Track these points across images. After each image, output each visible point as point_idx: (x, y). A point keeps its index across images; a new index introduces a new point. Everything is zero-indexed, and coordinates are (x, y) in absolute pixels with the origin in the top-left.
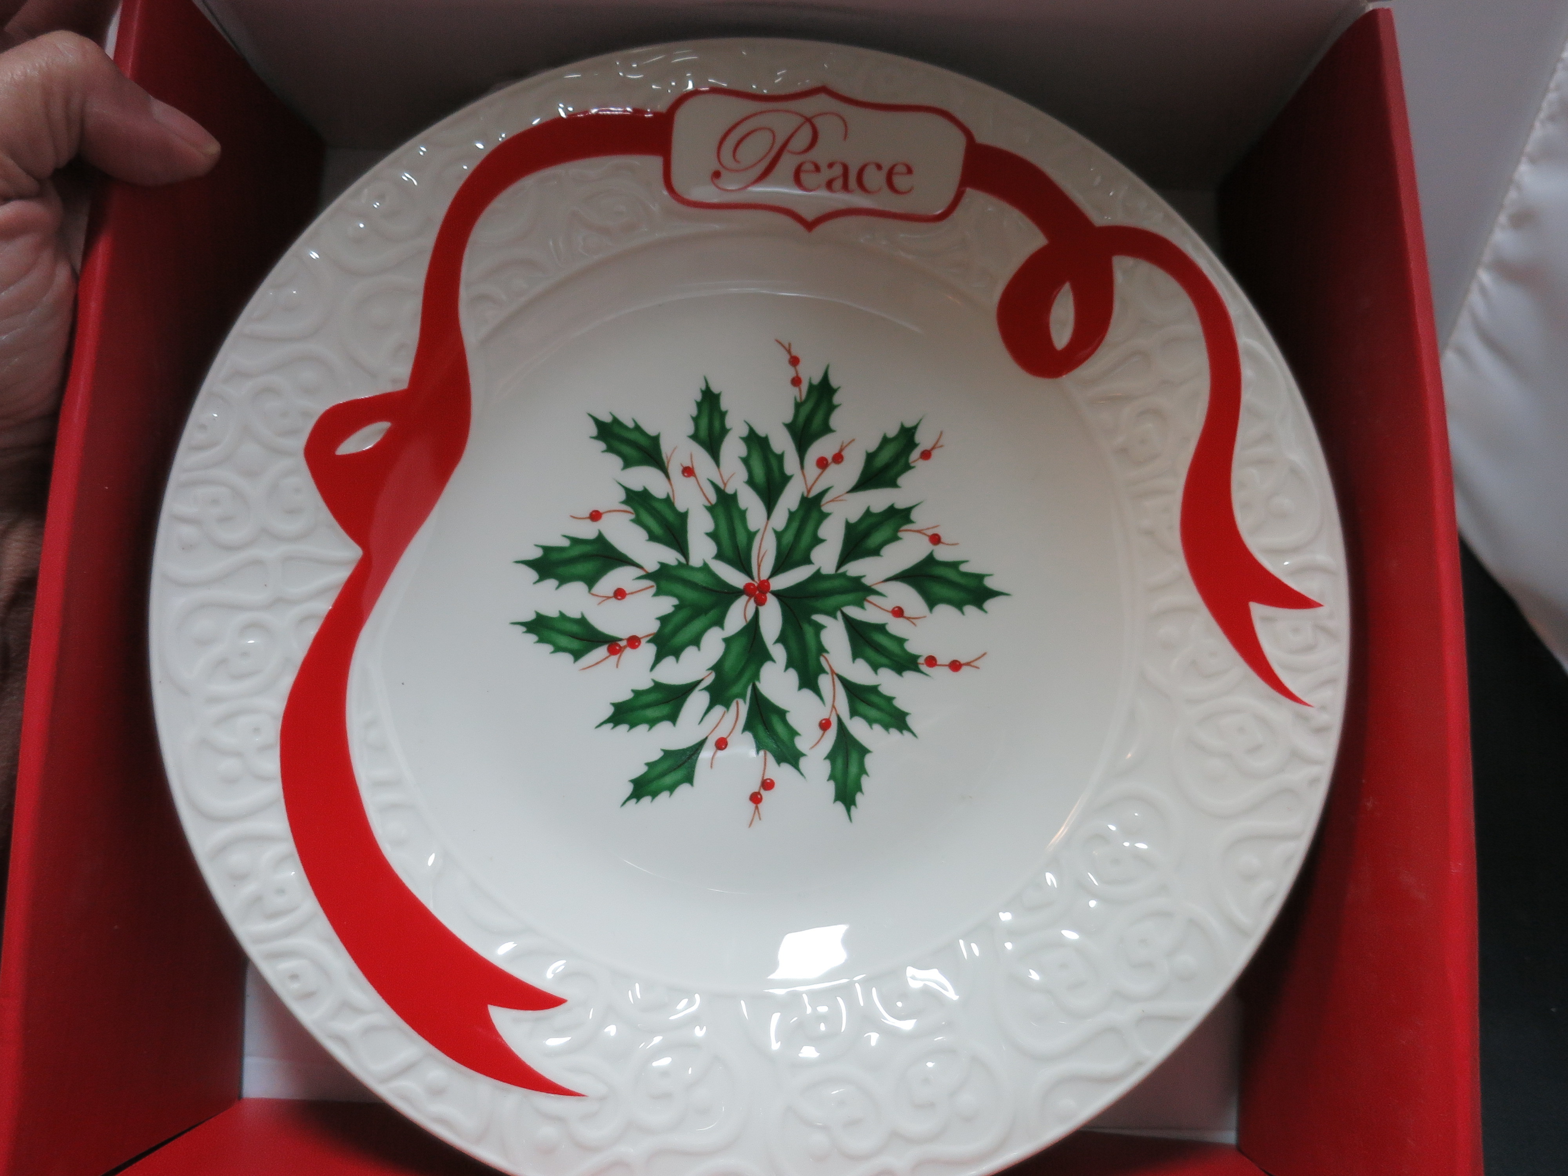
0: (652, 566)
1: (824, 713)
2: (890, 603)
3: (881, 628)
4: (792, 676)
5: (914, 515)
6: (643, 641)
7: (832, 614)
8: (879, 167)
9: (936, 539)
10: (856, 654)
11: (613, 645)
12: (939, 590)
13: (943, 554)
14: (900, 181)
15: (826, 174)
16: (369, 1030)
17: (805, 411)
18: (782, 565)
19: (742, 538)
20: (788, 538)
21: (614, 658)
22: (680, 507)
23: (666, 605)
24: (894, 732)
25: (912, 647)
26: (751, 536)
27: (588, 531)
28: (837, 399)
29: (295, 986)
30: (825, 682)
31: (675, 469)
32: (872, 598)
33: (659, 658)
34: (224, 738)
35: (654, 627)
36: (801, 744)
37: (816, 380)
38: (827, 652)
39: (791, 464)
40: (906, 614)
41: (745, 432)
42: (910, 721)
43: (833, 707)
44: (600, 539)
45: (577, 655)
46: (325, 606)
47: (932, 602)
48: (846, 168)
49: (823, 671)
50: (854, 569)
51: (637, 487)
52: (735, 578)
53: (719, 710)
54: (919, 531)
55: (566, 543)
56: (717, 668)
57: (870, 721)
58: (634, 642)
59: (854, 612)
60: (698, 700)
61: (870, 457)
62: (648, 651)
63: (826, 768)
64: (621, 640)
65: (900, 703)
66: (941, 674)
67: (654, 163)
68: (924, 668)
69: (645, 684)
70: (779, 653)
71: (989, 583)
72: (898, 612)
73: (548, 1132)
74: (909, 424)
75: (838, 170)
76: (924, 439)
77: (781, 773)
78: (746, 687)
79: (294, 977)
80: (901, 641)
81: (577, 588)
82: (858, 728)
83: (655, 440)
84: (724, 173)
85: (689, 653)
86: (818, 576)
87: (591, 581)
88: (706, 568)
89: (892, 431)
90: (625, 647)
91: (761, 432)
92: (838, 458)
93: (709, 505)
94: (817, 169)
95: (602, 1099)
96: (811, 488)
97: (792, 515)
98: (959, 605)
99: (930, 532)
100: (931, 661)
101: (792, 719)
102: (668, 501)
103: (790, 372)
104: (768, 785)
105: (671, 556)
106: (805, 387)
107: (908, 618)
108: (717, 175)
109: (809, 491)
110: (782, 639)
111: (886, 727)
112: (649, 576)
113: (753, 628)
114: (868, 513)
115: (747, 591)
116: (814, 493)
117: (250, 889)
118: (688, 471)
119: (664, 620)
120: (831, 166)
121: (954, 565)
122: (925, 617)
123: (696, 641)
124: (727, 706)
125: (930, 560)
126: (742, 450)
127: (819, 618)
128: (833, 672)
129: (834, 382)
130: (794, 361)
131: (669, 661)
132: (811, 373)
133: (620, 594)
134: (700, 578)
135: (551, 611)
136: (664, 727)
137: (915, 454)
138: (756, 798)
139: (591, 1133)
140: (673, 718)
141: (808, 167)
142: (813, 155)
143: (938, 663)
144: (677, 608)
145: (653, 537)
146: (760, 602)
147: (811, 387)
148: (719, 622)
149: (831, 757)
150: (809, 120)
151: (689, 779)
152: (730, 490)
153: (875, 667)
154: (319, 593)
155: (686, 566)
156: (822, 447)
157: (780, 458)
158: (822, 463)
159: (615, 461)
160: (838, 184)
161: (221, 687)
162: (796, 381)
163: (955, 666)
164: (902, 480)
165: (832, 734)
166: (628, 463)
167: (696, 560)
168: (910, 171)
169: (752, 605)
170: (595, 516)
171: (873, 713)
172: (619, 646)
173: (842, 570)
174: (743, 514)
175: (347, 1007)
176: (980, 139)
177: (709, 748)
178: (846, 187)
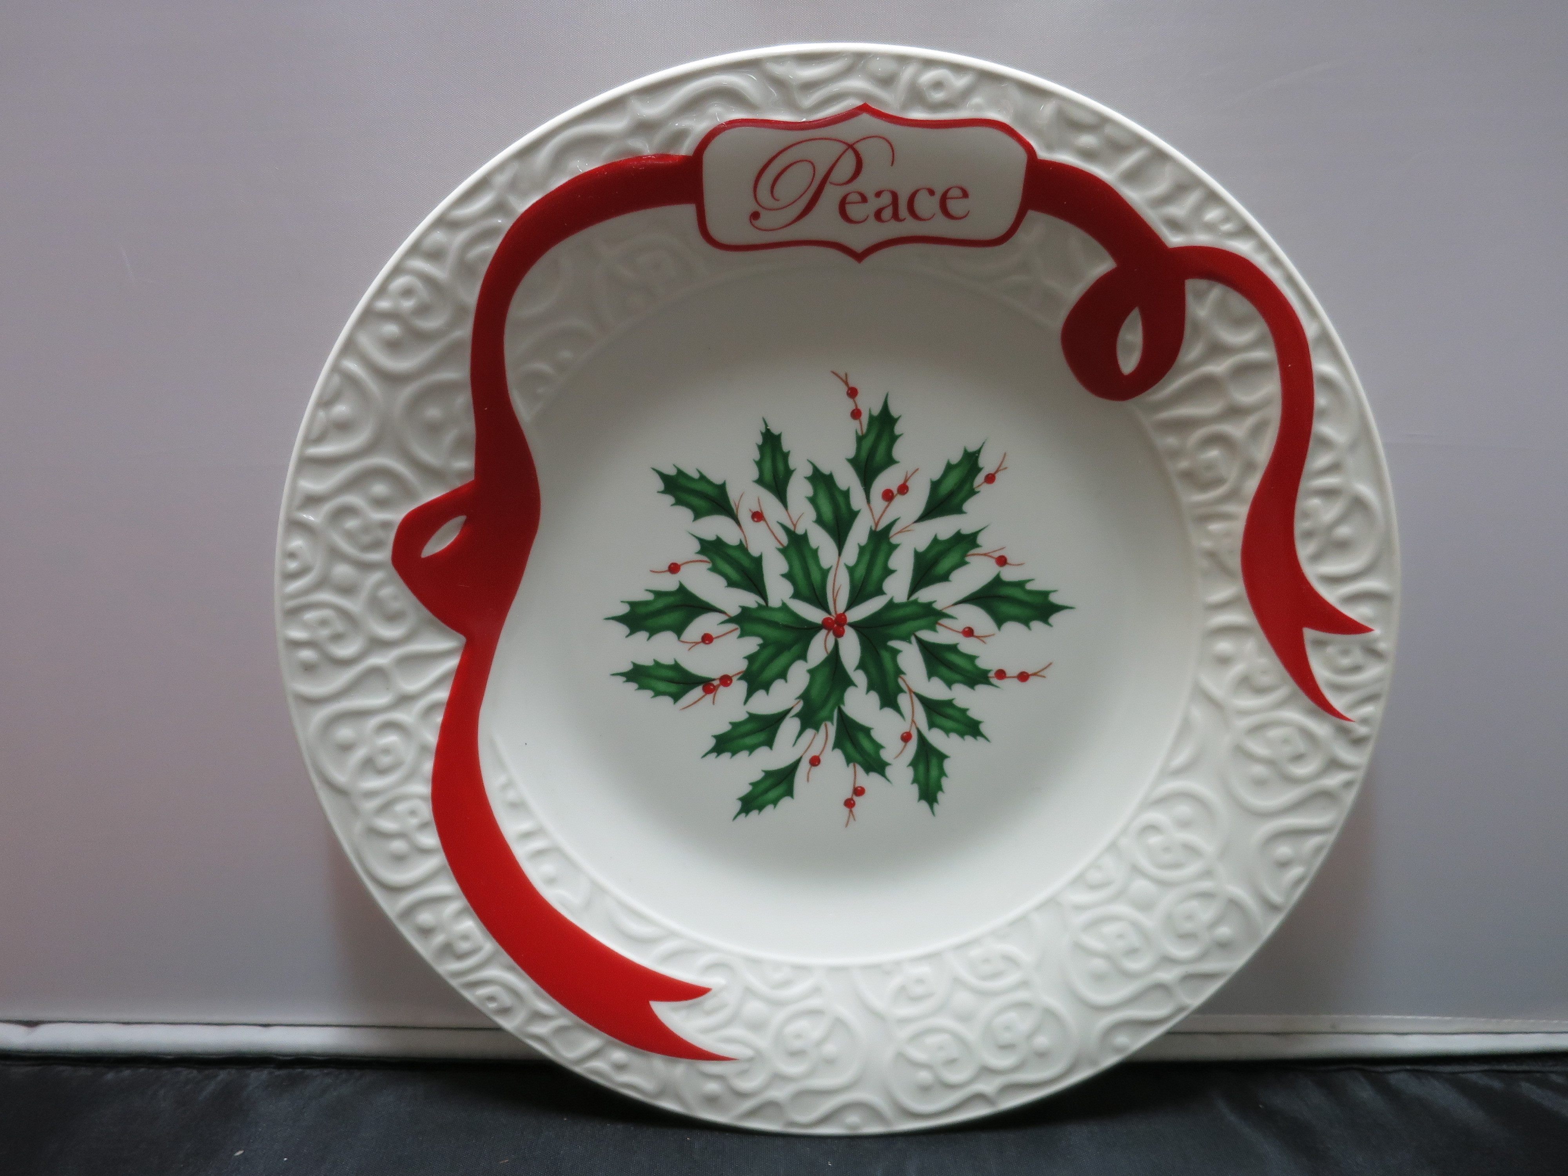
0: (734, 611)
1: (904, 727)
2: (960, 625)
3: (953, 648)
4: (874, 698)
5: (980, 540)
6: (734, 679)
7: (906, 638)
8: (931, 192)
9: (1002, 561)
10: (931, 673)
11: (708, 685)
12: (1006, 608)
13: (1009, 574)
14: (954, 206)
15: (874, 204)
16: (560, 1031)
17: (867, 444)
18: (857, 597)
19: (816, 576)
20: (861, 571)
21: (710, 697)
22: (754, 551)
23: (752, 644)
24: (969, 739)
25: (983, 663)
26: (825, 573)
27: (669, 583)
28: (898, 429)
29: (492, 1005)
30: (903, 700)
31: (744, 515)
32: (945, 621)
33: (750, 693)
34: (386, 824)
35: (743, 665)
36: (885, 755)
37: (876, 411)
38: (903, 673)
39: (857, 499)
40: (976, 634)
41: (809, 472)
42: (983, 728)
43: (913, 721)
44: (682, 590)
45: (676, 697)
46: (443, 694)
47: (1000, 621)
48: (895, 196)
49: (901, 691)
50: (925, 595)
51: (710, 536)
52: (813, 614)
53: (809, 733)
54: (985, 555)
55: (650, 597)
56: (805, 696)
57: (947, 731)
58: (726, 680)
59: (927, 636)
60: (790, 727)
61: (935, 486)
62: (739, 688)
63: (910, 773)
64: (714, 680)
65: (974, 714)
66: (1010, 685)
68: (994, 681)
69: (740, 715)
70: (860, 678)
71: (1054, 599)
72: (969, 632)
73: (712, 1087)
74: (972, 448)
75: (886, 199)
76: (987, 464)
77: (870, 781)
78: (832, 711)
79: (491, 998)
80: (972, 658)
81: (667, 638)
82: (936, 738)
83: (722, 488)
84: (763, 213)
85: (778, 686)
86: (891, 605)
87: (679, 630)
88: (784, 608)
89: (956, 457)
90: (718, 686)
91: (825, 469)
92: (903, 489)
93: (781, 547)
94: (864, 199)
95: (751, 1060)
96: (878, 522)
97: (862, 550)
98: (1026, 622)
99: (997, 555)
100: (1001, 674)
101: (876, 735)
102: (742, 547)
103: (849, 405)
104: (859, 791)
105: (750, 600)
106: (865, 418)
107: (978, 637)
108: (755, 216)
109: (877, 525)
110: (862, 666)
111: (962, 735)
112: (731, 620)
113: (834, 659)
114: (935, 541)
115: (826, 625)
116: (882, 525)
117: (439, 939)
118: (758, 516)
119: (751, 658)
120: (878, 194)
121: (1020, 585)
122: (993, 635)
123: (783, 675)
124: (817, 728)
125: (997, 581)
126: (808, 490)
127: (895, 644)
128: (910, 690)
129: (894, 411)
130: (852, 393)
131: (760, 695)
132: (870, 404)
133: (707, 639)
134: (780, 617)
135: (646, 660)
136: (763, 751)
137: (980, 478)
138: (849, 804)
139: (745, 1084)
140: (769, 743)
141: (854, 197)
143: (1007, 675)
144: (762, 647)
145: (731, 584)
146: (839, 634)
147: (872, 418)
148: (803, 656)
149: (914, 764)
150: (851, 146)
151: (790, 793)
152: (800, 531)
153: (949, 684)
154: (437, 684)
155: (766, 607)
156: (887, 479)
157: (846, 494)
158: (888, 496)
159: (685, 514)
160: (887, 214)
161: (373, 783)
162: (856, 414)
163: (1023, 677)
164: (968, 506)
165: (913, 745)
166: (698, 514)
167: (774, 601)
168: (965, 194)
169: (831, 638)
170: (674, 568)
171: (949, 724)
172: (713, 685)
173: (913, 598)
174: (815, 553)
175: (538, 1016)
176: (1043, 154)
177: (804, 766)
178: (896, 216)
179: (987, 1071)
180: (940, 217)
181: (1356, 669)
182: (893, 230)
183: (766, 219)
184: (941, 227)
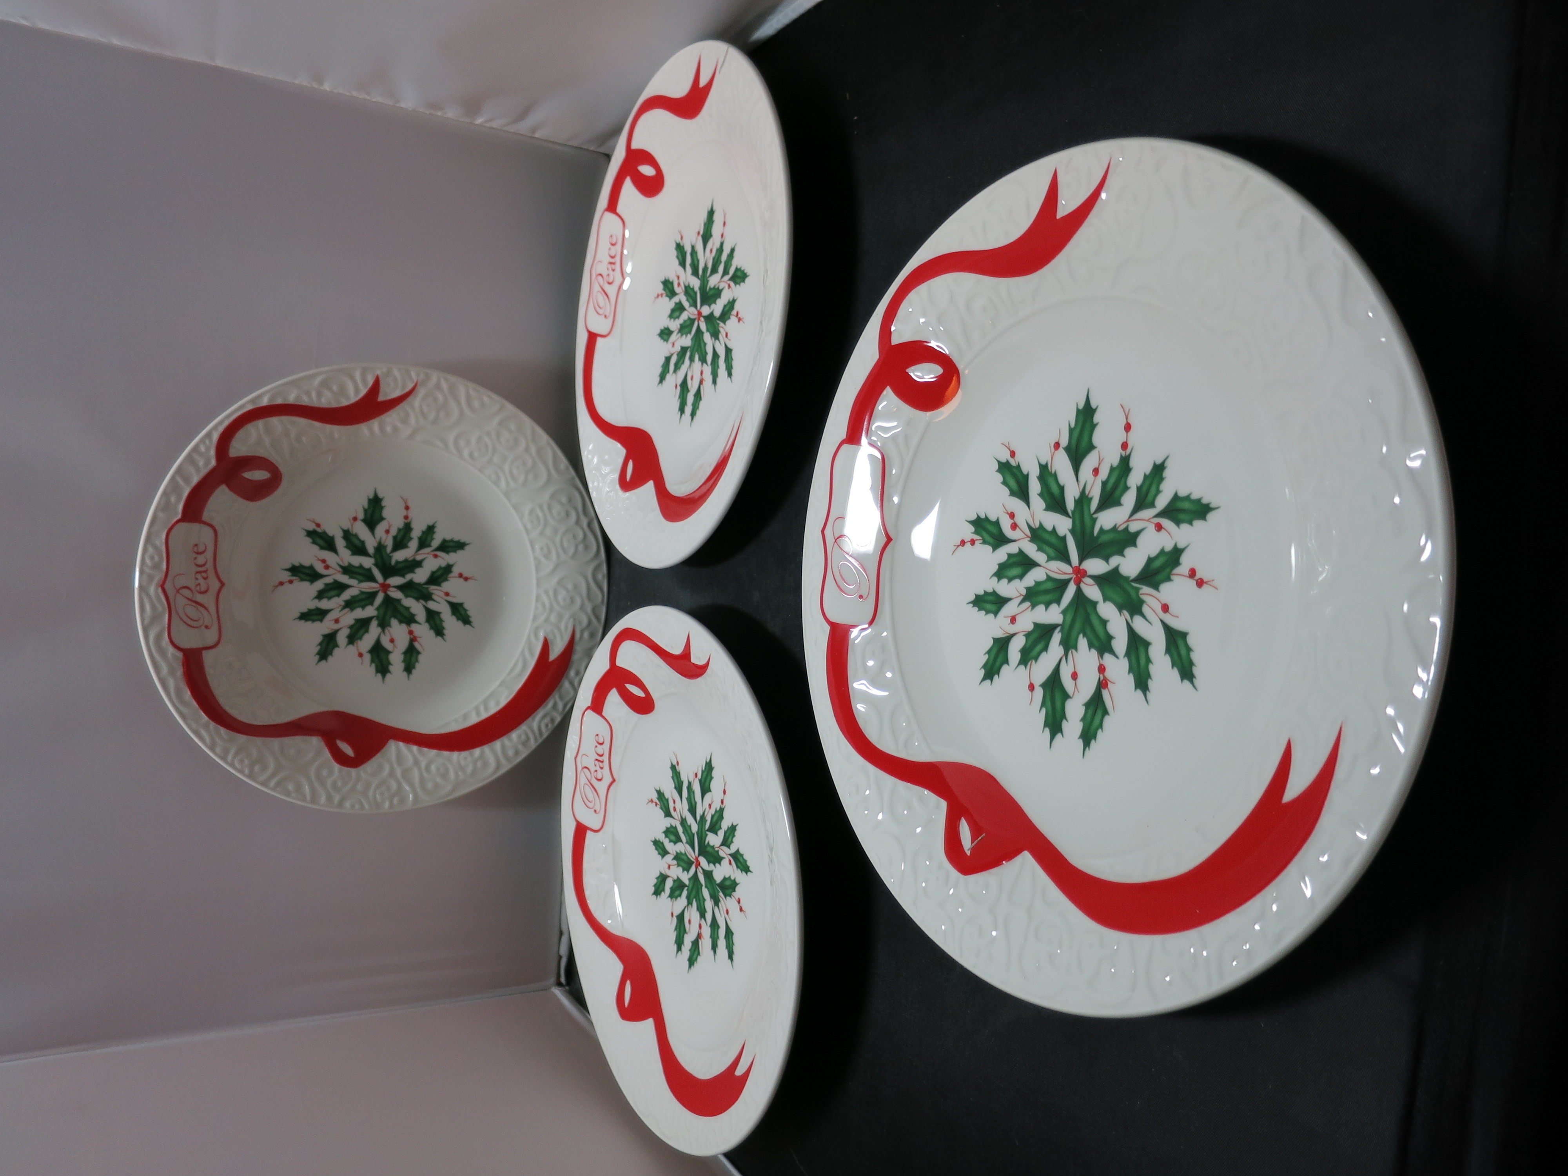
0: (379, 630)
1: (431, 557)
2: (384, 536)
3: (395, 538)
4: (418, 570)
5: (346, 528)
6: (410, 629)
7: (390, 558)
8: (195, 558)
9: (355, 519)
10: (406, 547)
11: (413, 640)
12: (376, 516)
13: (361, 515)
14: (201, 549)
15: (202, 581)
16: (561, 698)
17: (303, 576)
18: (372, 579)
19: (363, 596)
20: (361, 578)
21: (418, 639)
22: (352, 622)
23: (394, 622)
24: (435, 530)
25: (401, 525)
26: (362, 593)
27: (367, 657)
28: (297, 564)
29: (550, 726)
30: (418, 558)
31: (336, 627)
32: (382, 542)
33: (416, 622)
34: (470, 769)
35: (404, 626)
36: (444, 564)
37: (289, 573)
38: (406, 558)
39: (329, 580)
40: (387, 528)
41: (317, 601)
42: (431, 524)
43: (428, 553)
44: (370, 652)
45: (418, 653)
46: (415, 748)
47: (382, 519)
48: (197, 572)
49: (414, 559)
50: (371, 550)
51: (346, 641)
52: (380, 598)
53: (434, 597)
54: (352, 526)
55: (373, 665)
56: (417, 599)
57: (432, 539)
58: (411, 632)
59: (389, 549)
60: (431, 605)
61: (322, 548)
62: (414, 627)
63: (452, 555)
64: (410, 637)
65: (424, 528)
66: (411, 514)
67: (204, 653)
68: (409, 520)
69: (427, 626)
70: (409, 576)
71: (371, 496)
72: (387, 532)
73: (586, 635)
74: (305, 533)
75: (199, 576)
76: (311, 527)
77: (456, 571)
78: (424, 588)
79: (547, 726)
80: (399, 530)
81: (392, 658)
82: (436, 543)
83: (325, 636)
84: (206, 624)
85: (413, 611)
86: (376, 565)
87: (388, 652)
88: (378, 609)
89: (309, 540)
90: (413, 635)
91: (315, 594)
92: (324, 561)
93: (350, 611)
94: (199, 584)
95: (575, 619)
96: (337, 571)
97: (351, 577)
98: (382, 508)
99: (352, 521)
100: (406, 517)
101: (435, 568)
102: (351, 627)
103: (287, 585)
104: (461, 575)
105: (374, 624)
106: (293, 578)
107: (389, 527)
108: (207, 627)
109: (339, 572)
110: (403, 576)
111: (434, 533)
112: (383, 631)
113: (400, 588)
114: (347, 547)
115: (385, 592)
116: (340, 569)
117: (520, 747)
118: (337, 621)
119: (401, 622)
120: (197, 579)
121: (365, 511)
122: (388, 521)
123: (408, 609)
124: (432, 594)
125: (365, 521)
126: (325, 601)
127: (393, 562)
128: (414, 555)
129: (289, 566)
130: (281, 584)
131: (418, 618)
132: (286, 576)
133: (392, 641)
134: (382, 611)
135: (402, 666)
136: (443, 616)
137: (318, 530)
138: (466, 579)
139: (585, 622)
140: (438, 613)
141: (198, 588)
142: (192, 587)
143: (406, 515)
144: (395, 617)
145: (367, 631)
146: (389, 586)
147: (292, 575)
148: (399, 601)
149: (447, 552)
150: (178, 591)
151: (461, 604)
152: (343, 604)
153: (411, 539)
154: (411, 751)
155: (377, 617)
156: (319, 568)
157: (327, 585)
158: (327, 567)
159: (336, 651)
160: (204, 575)
161: (452, 775)
162: (291, 582)
163: (407, 508)
164: (330, 534)
165: (439, 553)
166: (336, 646)
167: (375, 613)
168: (196, 545)
169: (391, 589)
170: (361, 655)
171: (429, 538)
172: (413, 638)
173: (372, 555)
174: (353, 597)
175: (555, 706)
176: (179, 516)
177: (449, 599)
178: (205, 572)
179: (578, 522)
180: (205, 554)
181: (395, 380)
182: (211, 573)
183: (207, 622)
184: (209, 554)
